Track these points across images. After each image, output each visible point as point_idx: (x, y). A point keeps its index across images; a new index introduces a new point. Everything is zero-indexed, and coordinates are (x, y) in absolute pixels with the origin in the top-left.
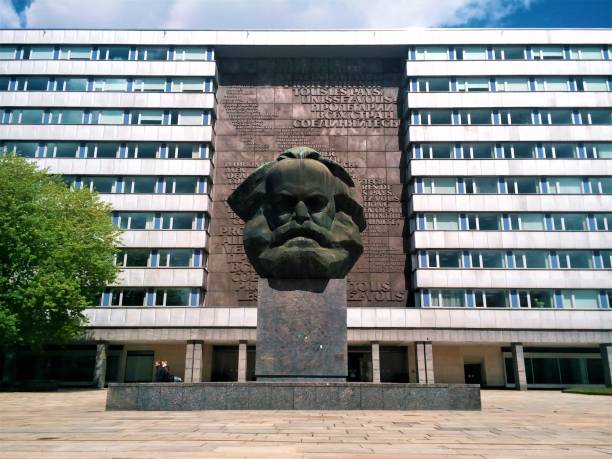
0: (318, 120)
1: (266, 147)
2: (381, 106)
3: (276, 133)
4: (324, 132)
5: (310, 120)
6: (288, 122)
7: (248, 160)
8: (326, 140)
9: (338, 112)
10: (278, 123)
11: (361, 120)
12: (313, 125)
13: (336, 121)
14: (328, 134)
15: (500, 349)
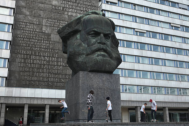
0: (63, 8)
1: (40, 15)
2: (90, 7)
3: (44, 10)
4: (66, 13)
5: (60, 7)
6: (50, 6)
7: (31, 20)
8: (67, 16)
9: (72, 6)
10: (45, 5)
11: (82, 11)
12: (61, 9)
13: (71, 9)
14: (67, 14)
15: (128, 109)
